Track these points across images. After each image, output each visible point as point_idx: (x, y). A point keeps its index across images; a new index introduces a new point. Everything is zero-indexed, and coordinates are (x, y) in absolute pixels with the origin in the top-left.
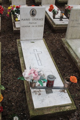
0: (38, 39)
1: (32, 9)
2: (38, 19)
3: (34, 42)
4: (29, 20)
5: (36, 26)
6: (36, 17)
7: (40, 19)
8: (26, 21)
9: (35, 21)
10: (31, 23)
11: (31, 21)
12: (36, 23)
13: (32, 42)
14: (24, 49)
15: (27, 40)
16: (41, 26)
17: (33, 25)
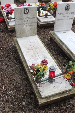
0: (67, 30)
1: (67, 5)
2: (70, 13)
3: (66, 33)
4: (64, 14)
5: (68, 19)
6: (69, 11)
7: (72, 13)
8: (61, 15)
9: (68, 15)
10: (65, 17)
11: (65, 15)
12: (68, 16)
13: (64, 33)
14: (62, 38)
15: (59, 31)
16: (71, 19)
17: (66, 18)
